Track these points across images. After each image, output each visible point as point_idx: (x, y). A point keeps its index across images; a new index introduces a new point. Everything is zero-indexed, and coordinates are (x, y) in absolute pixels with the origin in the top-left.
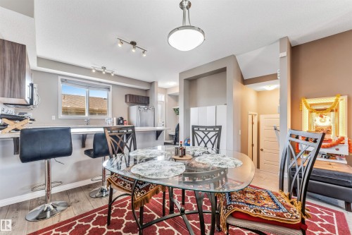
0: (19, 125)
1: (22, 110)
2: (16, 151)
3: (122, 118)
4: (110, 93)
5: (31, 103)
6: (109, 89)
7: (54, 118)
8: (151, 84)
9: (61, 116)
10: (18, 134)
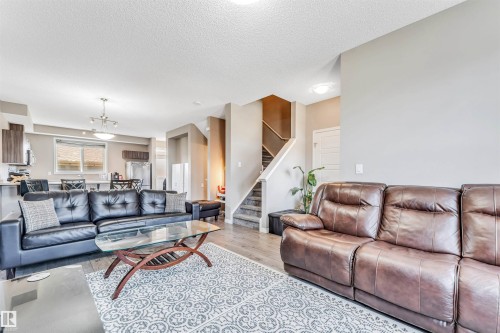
0: (20, 178)
1: (23, 168)
2: (18, 194)
3: (116, 174)
4: (106, 150)
5: (28, 164)
6: (104, 146)
7: (50, 173)
8: (149, 139)
9: (57, 171)
10: (19, 183)
